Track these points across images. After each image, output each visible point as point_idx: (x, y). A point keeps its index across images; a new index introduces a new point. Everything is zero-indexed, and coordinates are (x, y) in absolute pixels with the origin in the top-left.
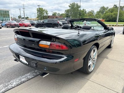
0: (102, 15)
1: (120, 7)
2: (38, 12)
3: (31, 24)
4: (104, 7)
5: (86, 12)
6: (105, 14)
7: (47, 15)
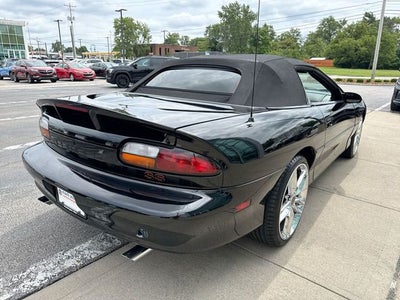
0: (326, 47)
1: (386, 19)
2: (117, 33)
3: (93, 72)
4: (332, 19)
5: (273, 34)
6: (337, 42)
7: (146, 42)
